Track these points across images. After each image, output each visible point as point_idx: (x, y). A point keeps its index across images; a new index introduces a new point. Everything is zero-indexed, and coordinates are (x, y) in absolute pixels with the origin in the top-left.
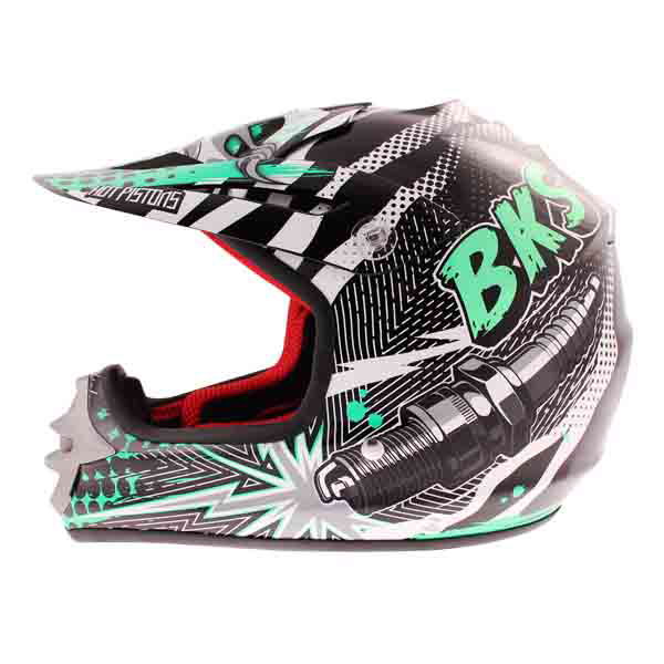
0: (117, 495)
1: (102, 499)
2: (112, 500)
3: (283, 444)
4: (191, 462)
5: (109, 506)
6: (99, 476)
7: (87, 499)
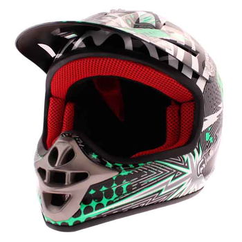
0: (115, 196)
1: (104, 201)
2: (112, 199)
3: (191, 154)
4: (158, 169)
6: (104, 188)
7: (94, 204)
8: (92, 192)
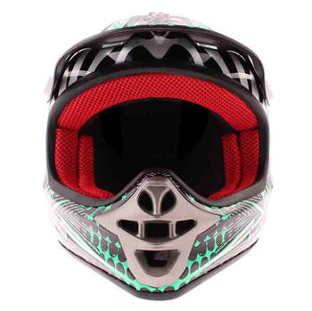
0: (216, 246)
1: (208, 254)
2: (214, 251)
5: (213, 255)
6: (208, 238)
7: (199, 258)
8: (198, 244)
